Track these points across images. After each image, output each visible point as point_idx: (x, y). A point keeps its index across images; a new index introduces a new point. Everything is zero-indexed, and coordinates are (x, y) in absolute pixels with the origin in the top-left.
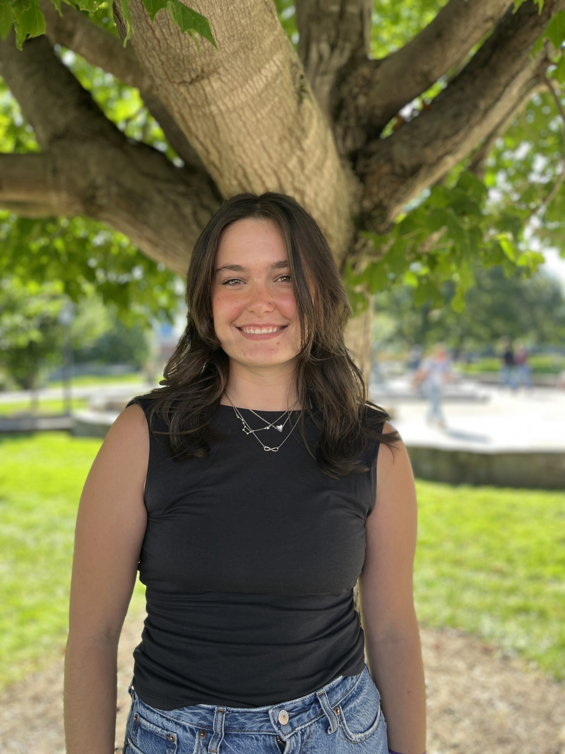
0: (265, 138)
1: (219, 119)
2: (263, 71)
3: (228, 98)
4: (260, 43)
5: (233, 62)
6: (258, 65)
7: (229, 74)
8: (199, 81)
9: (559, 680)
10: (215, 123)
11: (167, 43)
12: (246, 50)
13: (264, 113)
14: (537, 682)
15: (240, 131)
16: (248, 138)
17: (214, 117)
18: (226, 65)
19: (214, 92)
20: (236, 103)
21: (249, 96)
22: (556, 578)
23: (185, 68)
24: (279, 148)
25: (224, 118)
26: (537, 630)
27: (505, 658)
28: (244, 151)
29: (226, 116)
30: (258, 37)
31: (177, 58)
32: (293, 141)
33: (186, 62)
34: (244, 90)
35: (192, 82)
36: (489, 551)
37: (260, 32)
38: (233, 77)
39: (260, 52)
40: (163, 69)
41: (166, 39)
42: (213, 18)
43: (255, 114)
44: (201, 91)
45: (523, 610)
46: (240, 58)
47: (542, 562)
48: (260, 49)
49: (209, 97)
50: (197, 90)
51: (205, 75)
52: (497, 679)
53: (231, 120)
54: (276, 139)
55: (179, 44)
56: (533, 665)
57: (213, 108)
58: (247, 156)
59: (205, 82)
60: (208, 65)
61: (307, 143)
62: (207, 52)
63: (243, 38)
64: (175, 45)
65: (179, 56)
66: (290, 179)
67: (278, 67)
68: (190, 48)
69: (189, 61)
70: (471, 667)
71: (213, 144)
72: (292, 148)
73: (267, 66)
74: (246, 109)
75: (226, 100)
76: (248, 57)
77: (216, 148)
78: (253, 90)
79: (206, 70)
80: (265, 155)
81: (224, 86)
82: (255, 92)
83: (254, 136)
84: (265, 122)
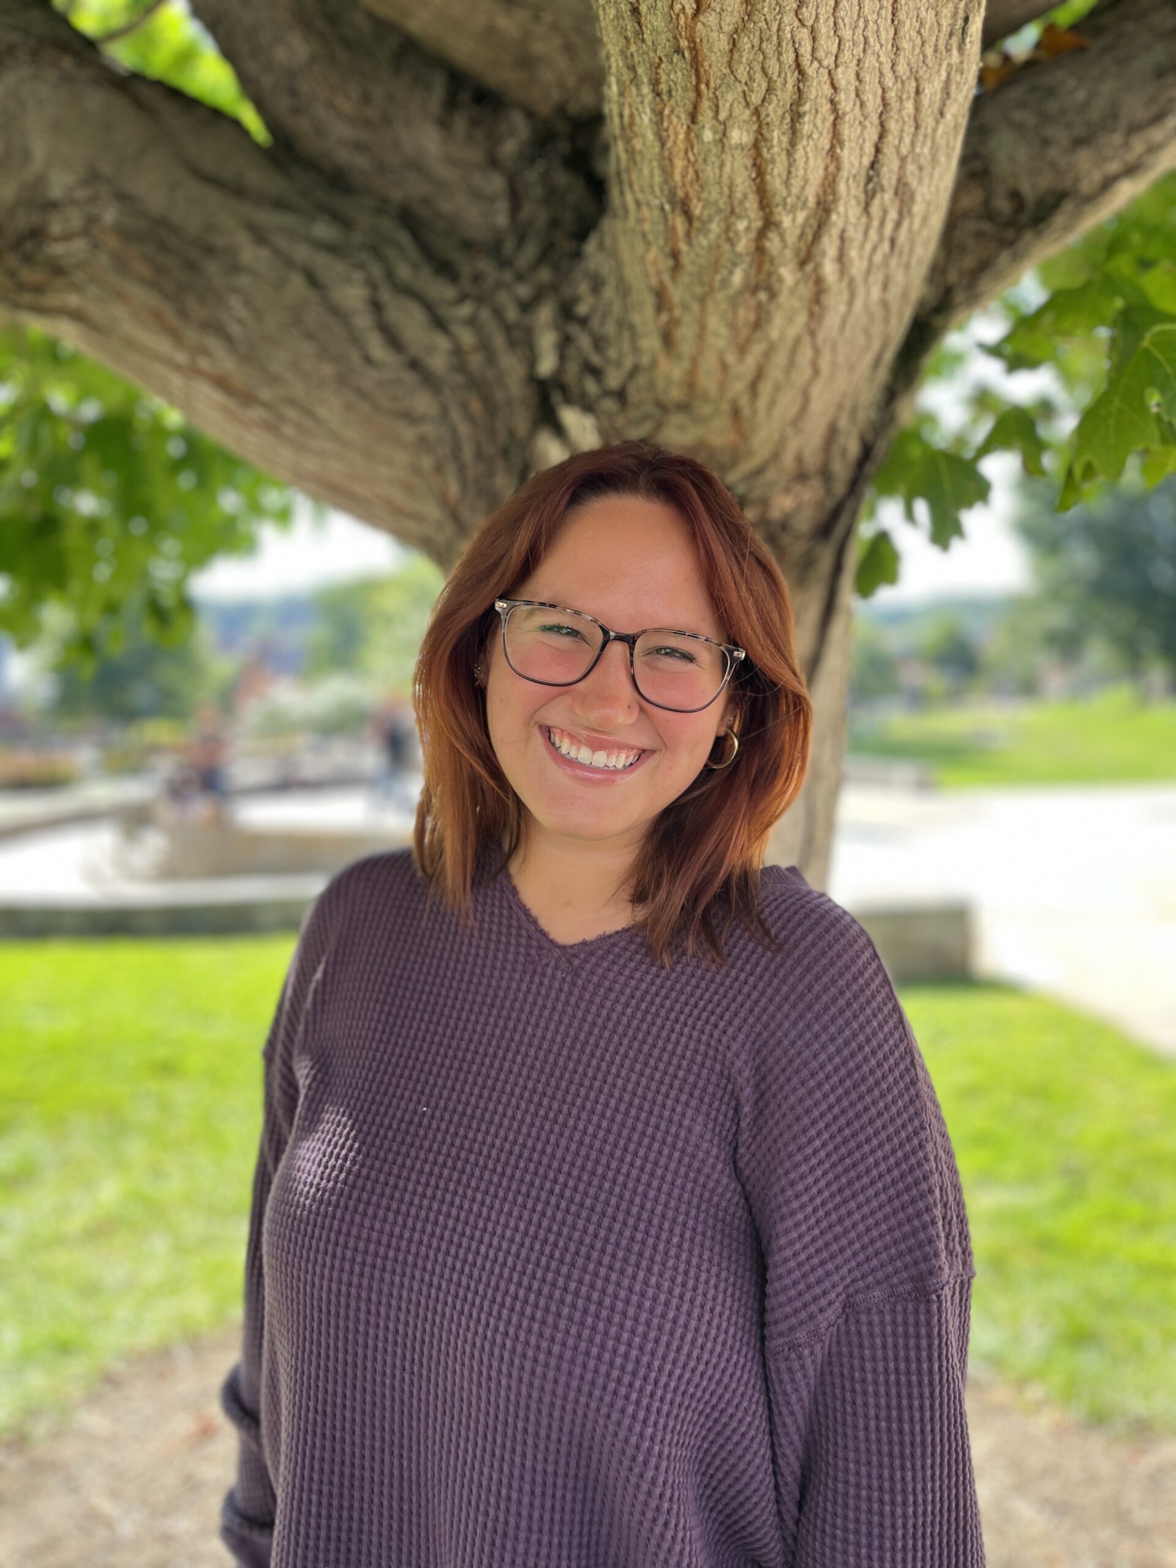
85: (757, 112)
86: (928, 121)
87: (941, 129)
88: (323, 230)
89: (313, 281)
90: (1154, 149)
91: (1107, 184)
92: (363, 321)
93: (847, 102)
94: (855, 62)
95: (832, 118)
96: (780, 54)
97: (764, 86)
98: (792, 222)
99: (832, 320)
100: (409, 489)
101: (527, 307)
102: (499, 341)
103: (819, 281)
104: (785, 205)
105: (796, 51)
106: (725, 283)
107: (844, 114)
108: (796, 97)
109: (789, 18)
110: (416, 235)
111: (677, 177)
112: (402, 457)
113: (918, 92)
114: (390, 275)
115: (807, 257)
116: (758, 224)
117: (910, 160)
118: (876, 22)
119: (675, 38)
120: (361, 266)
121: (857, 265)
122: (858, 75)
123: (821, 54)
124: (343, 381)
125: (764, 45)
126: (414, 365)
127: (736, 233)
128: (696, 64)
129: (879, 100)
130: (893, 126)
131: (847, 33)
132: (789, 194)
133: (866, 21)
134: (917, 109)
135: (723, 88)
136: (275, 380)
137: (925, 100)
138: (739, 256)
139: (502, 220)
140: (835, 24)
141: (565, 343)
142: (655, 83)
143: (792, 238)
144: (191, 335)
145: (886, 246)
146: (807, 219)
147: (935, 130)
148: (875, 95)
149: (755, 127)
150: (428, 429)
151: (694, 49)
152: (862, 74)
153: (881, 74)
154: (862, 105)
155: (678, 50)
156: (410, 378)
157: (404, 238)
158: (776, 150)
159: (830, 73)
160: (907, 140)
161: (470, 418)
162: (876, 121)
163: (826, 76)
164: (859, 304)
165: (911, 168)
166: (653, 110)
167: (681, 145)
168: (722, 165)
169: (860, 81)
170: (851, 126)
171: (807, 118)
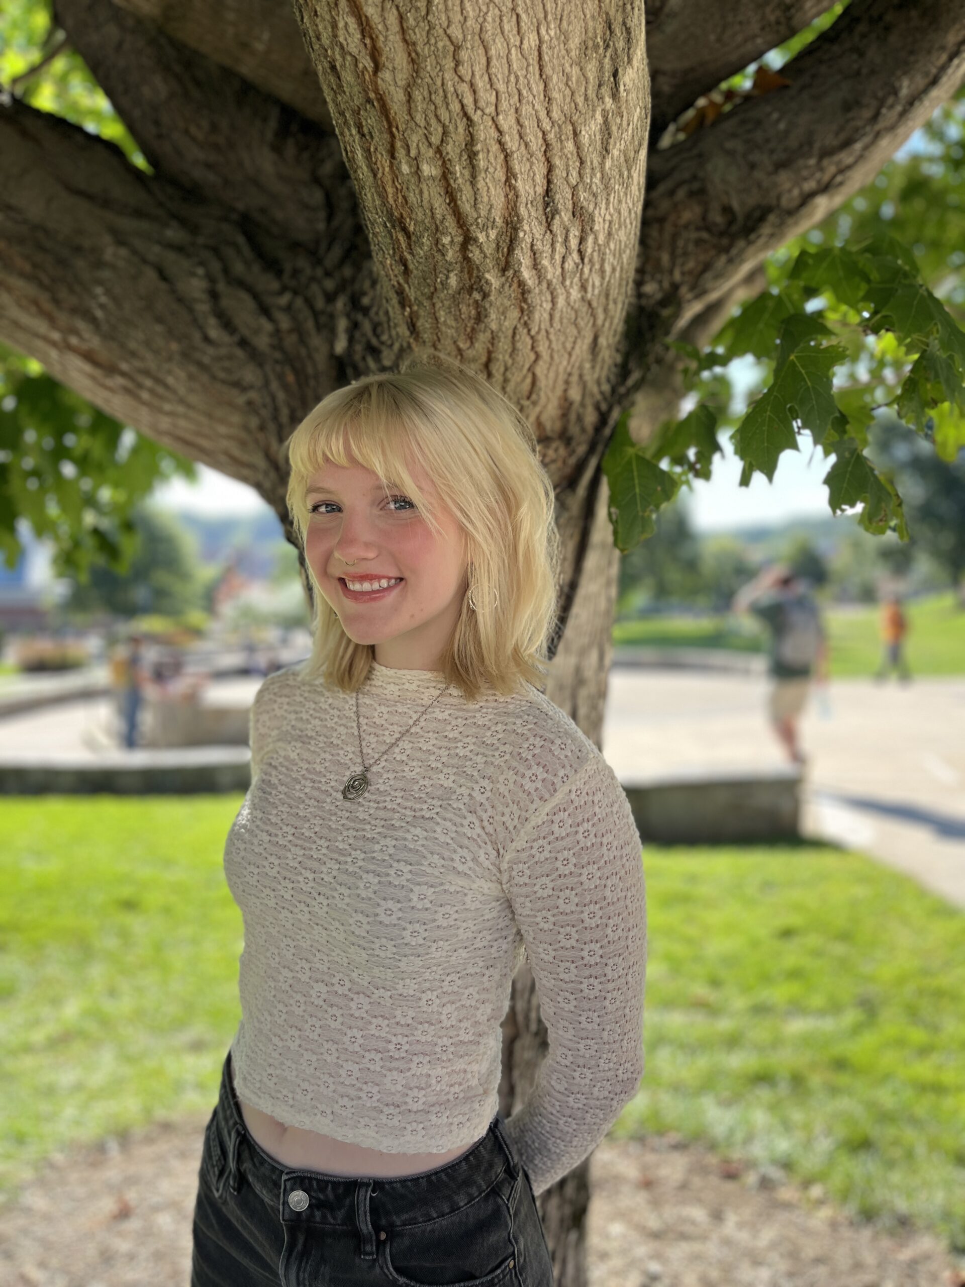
9: (868, 1215)
14: (834, 1225)
22: (797, 1008)
26: (797, 1116)
27: (766, 1184)
28: (488, 65)
32: (607, 66)
36: (676, 967)
45: (763, 1078)
47: (766, 979)
52: (767, 1235)
56: (816, 1191)
58: (492, 86)
70: (717, 1216)
72: (600, 82)
83: (527, 22)
85: (439, 151)
86: (593, 158)
87: (608, 163)
88: (173, 233)
89: (163, 276)
90: (843, 170)
91: (807, 199)
92: (203, 307)
93: (512, 143)
94: (513, 110)
95: (502, 156)
96: (448, 104)
97: (440, 130)
98: (487, 238)
99: (541, 314)
100: (243, 444)
101: (330, 298)
102: (310, 324)
103: (521, 284)
104: (478, 224)
105: (461, 101)
106: (445, 285)
107: (512, 152)
108: (468, 138)
109: (449, 75)
110: (251, 239)
111: (391, 201)
112: (236, 419)
113: (576, 134)
114: (226, 271)
115: (506, 266)
116: (459, 239)
117: (580, 186)
118: (526, 77)
119: (364, 90)
120: (201, 264)
121: (552, 273)
122: (518, 121)
123: (482, 104)
124: (186, 355)
125: (433, 97)
126: (243, 343)
127: (443, 246)
128: (385, 110)
129: (540, 141)
130: (557, 161)
131: (501, 87)
132: (479, 217)
133: (517, 77)
134: (578, 146)
135: (409, 131)
136: (133, 354)
137: (585, 139)
138: (451, 264)
139: (321, 226)
140: (490, 79)
141: (355, 326)
142: (359, 127)
143: (489, 249)
144: (63, 318)
145: (575, 256)
146: (500, 235)
147: (602, 164)
148: (536, 137)
149: (440, 163)
150: (253, 395)
151: (381, 99)
152: (521, 120)
153: (539, 121)
154: (527, 145)
155: (369, 101)
156: (239, 353)
157: (241, 240)
158: (460, 181)
159: (493, 118)
160: (574, 174)
161: (285, 387)
162: (543, 159)
163: (490, 123)
164: (561, 301)
165: (583, 195)
166: (362, 147)
167: (388, 178)
168: (421, 192)
169: (521, 126)
170: (520, 162)
171: (481, 156)
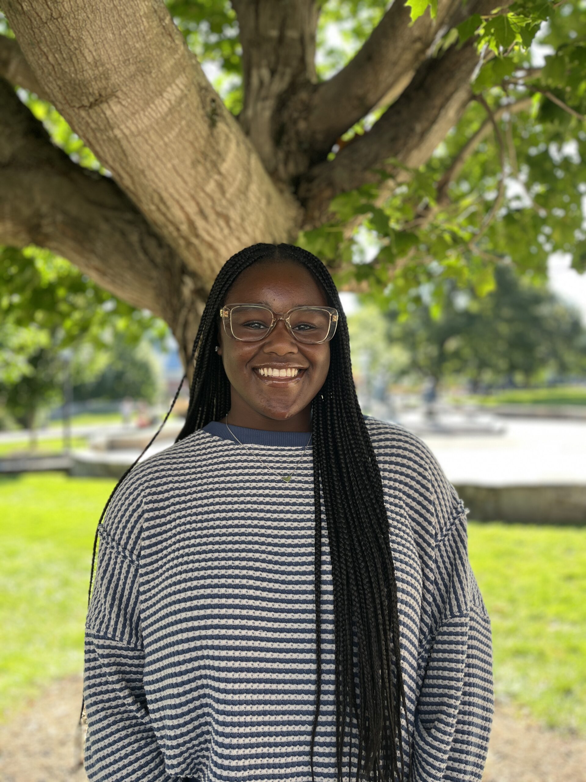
0: (176, 162)
1: (124, 143)
2: (165, 95)
3: (130, 121)
4: (159, 67)
5: (131, 86)
6: (158, 88)
7: (129, 98)
8: (98, 105)
10: (121, 147)
11: (61, 68)
12: (144, 74)
13: (171, 136)
15: (148, 155)
16: (158, 162)
17: (119, 141)
18: (124, 89)
19: (116, 116)
20: (139, 126)
21: (153, 120)
23: (83, 93)
24: (193, 172)
25: (129, 142)
28: (156, 175)
29: (132, 140)
30: (156, 60)
31: (72, 82)
32: (208, 165)
33: (82, 87)
34: (147, 113)
35: (91, 106)
37: (157, 55)
38: (132, 100)
39: (160, 76)
40: (62, 94)
41: (59, 64)
42: (105, 42)
43: (162, 139)
44: (102, 115)
45: (520, 653)
46: (139, 81)
48: (159, 73)
49: (111, 121)
50: (98, 115)
51: (104, 99)
53: (138, 144)
54: (188, 162)
55: (73, 69)
57: (117, 132)
58: (160, 180)
59: (104, 106)
60: (105, 88)
61: (225, 167)
62: (102, 76)
63: (139, 62)
64: (70, 70)
65: (75, 81)
66: (210, 203)
67: (182, 91)
68: (85, 73)
69: (85, 86)
71: (124, 169)
72: (207, 172)
73: (169, 89)
74: (151, 132)
75: (129, 123)
76: (146, 80)
77: (127, 173)
78: (156, 114)
79: (103, 94)
80: (179, 179)
81: (124, 109)
82: (159, 115)
83: (164, 159)
84: (174, 146)
86: (217, 196)
117: (215, 206)
123: (159, 187)
124: (131, 267)
132: (177, 220)
134: (207, 194)
136: (112, 267)
137: (209, 191)
143: (187, 231)
146: (188, 226)
147: (224, 196)
148: (186, 194)
149: (155, 205)
152: (177, 189)
154: (183, 196)
156: (151, 265)
158: (164, 210)
159: (165, 190)
161: (166, 279)
162: (192, 200)
